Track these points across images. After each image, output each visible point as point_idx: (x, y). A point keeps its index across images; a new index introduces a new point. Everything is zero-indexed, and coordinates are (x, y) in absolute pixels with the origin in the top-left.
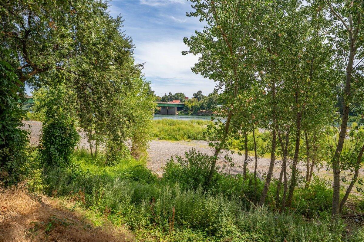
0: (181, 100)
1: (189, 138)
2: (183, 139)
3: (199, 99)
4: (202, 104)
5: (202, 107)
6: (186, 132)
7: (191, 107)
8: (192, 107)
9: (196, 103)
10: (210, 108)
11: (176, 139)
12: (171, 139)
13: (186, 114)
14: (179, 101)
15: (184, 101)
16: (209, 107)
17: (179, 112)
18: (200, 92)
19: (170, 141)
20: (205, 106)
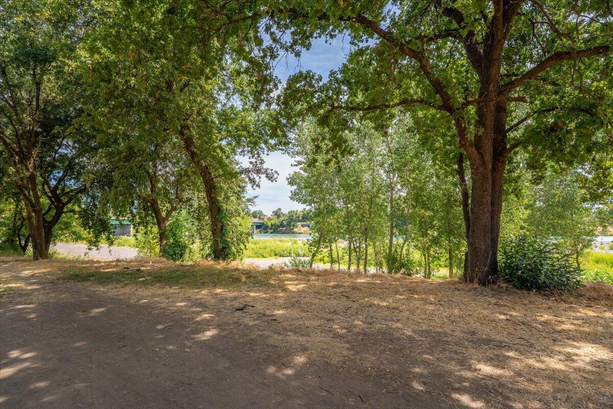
0: (259, 218)
1: (276, 255)
2: (270, 256)
3: (278, 217)
4: (282, 221)
5: (282, 225)
6: (272, 249)
7: (270, 225)
8: (272, 224)
9: (275, 221)
10: (290, 226)
11: (264, 257)
12: (258, 257)
13: (265, 233)
14: (258, 219)
15: (263, 219)
16: (289, 224)
17: (258, 230)
18: (280, 209)
19: (258, 259)
20: (285, 223)
